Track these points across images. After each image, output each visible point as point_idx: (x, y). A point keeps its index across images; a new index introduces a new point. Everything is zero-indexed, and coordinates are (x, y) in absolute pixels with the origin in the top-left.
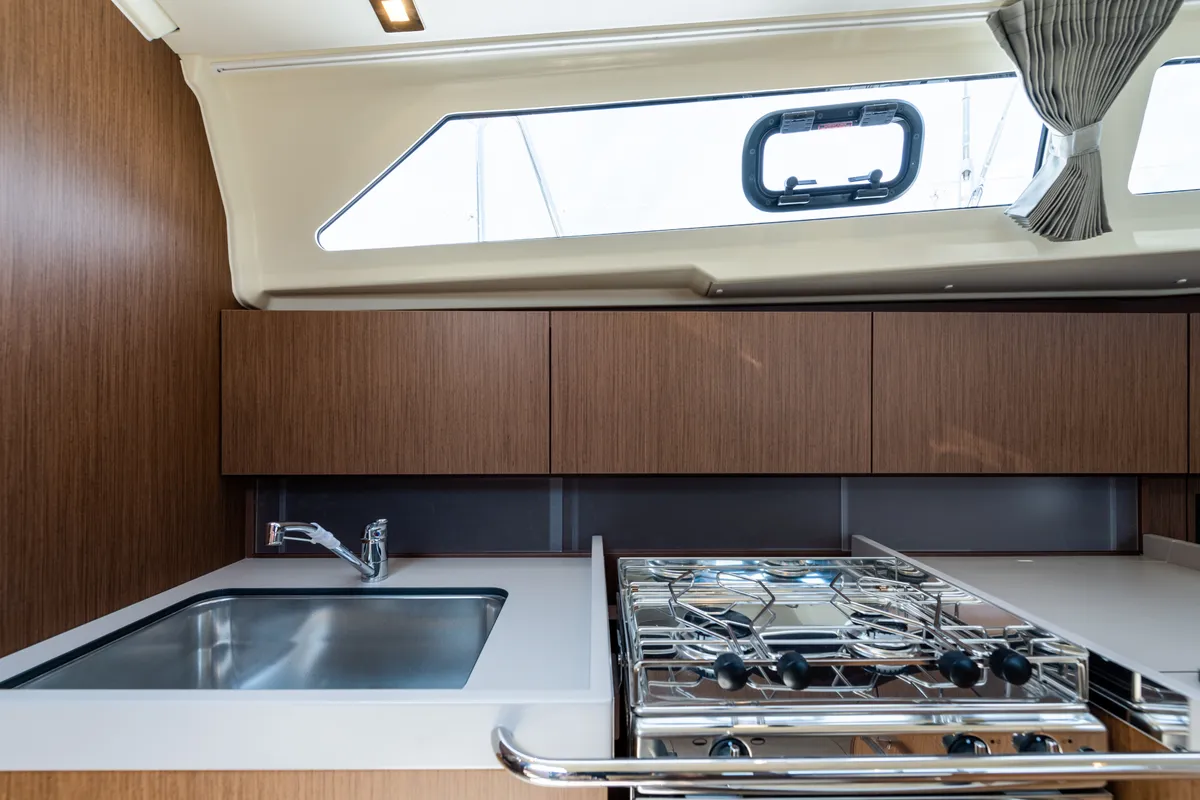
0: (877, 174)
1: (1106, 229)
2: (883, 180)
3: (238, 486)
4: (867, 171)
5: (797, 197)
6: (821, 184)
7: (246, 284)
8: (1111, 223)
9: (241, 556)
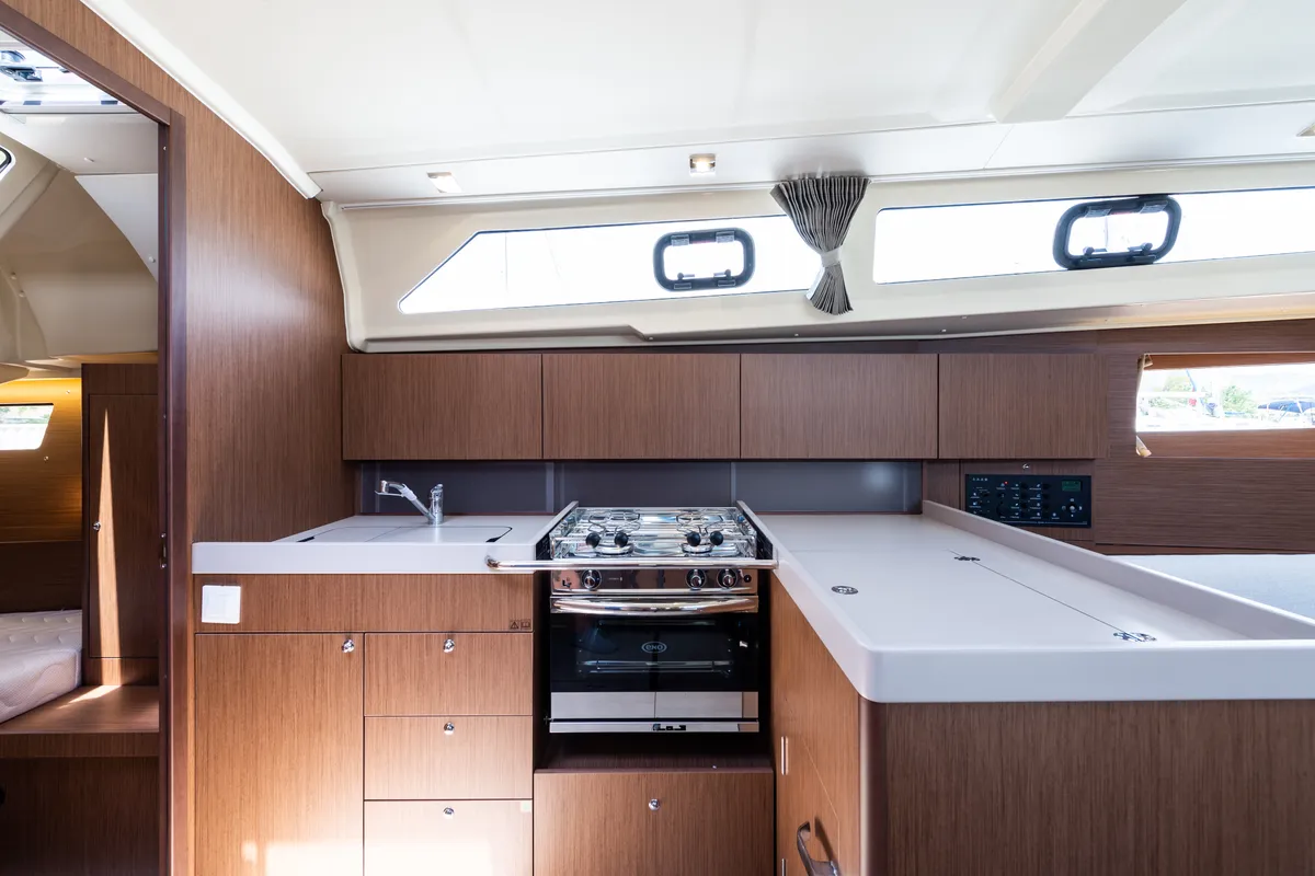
0: (728, 272)
1: (850, 309)
2: (732, 275)
3: (352, 466)
4: (724, 271)
5: (683, 284)
6: (696, 277)
7: (356, 335)
8: (852, 306)
9: (353, 515)
